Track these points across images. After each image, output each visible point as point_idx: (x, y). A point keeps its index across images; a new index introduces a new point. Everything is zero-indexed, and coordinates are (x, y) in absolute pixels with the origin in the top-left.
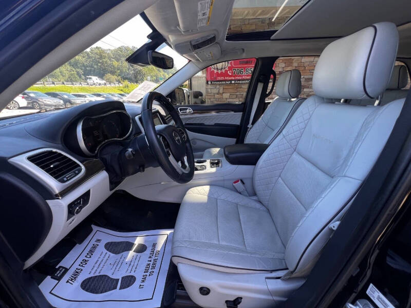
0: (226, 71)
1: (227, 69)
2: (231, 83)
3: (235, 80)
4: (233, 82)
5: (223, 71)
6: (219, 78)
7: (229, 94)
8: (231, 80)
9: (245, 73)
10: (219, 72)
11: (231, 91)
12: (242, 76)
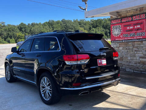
0: (120, 36)
1: (120, 35)
2: (122, 42)
3: (124, 40)
4: (123, 41)
5: (118, 36)
6: (116, 39)
7: (122, 48)
8: (122, 40)
9: (129, 36)
10: (117, 36)
11: (123, 46)
12: (128, 38)
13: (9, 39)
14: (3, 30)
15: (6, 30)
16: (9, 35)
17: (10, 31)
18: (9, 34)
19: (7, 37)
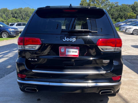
13: (119, 19)
14: (115, 11)
15: (117, 10)
16: (120, 16)
17: (121, 11)
18: (120, 14)
19: (118, 17)
